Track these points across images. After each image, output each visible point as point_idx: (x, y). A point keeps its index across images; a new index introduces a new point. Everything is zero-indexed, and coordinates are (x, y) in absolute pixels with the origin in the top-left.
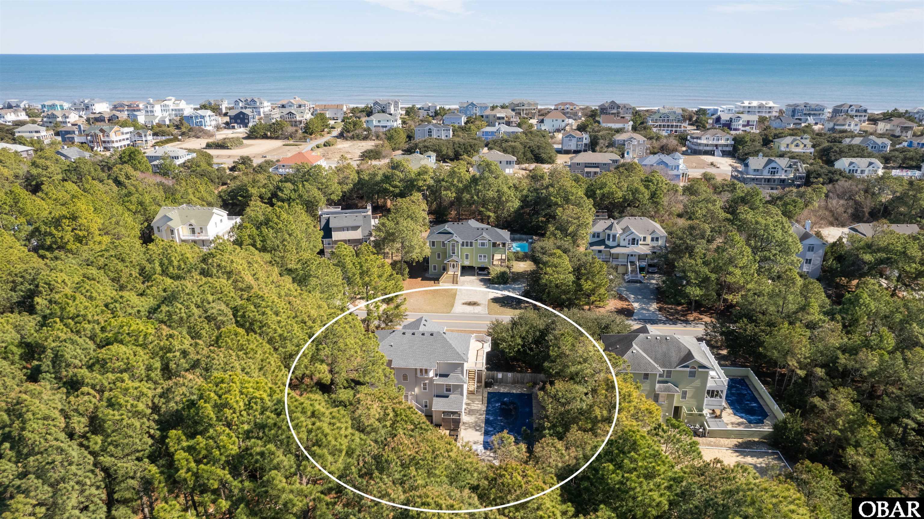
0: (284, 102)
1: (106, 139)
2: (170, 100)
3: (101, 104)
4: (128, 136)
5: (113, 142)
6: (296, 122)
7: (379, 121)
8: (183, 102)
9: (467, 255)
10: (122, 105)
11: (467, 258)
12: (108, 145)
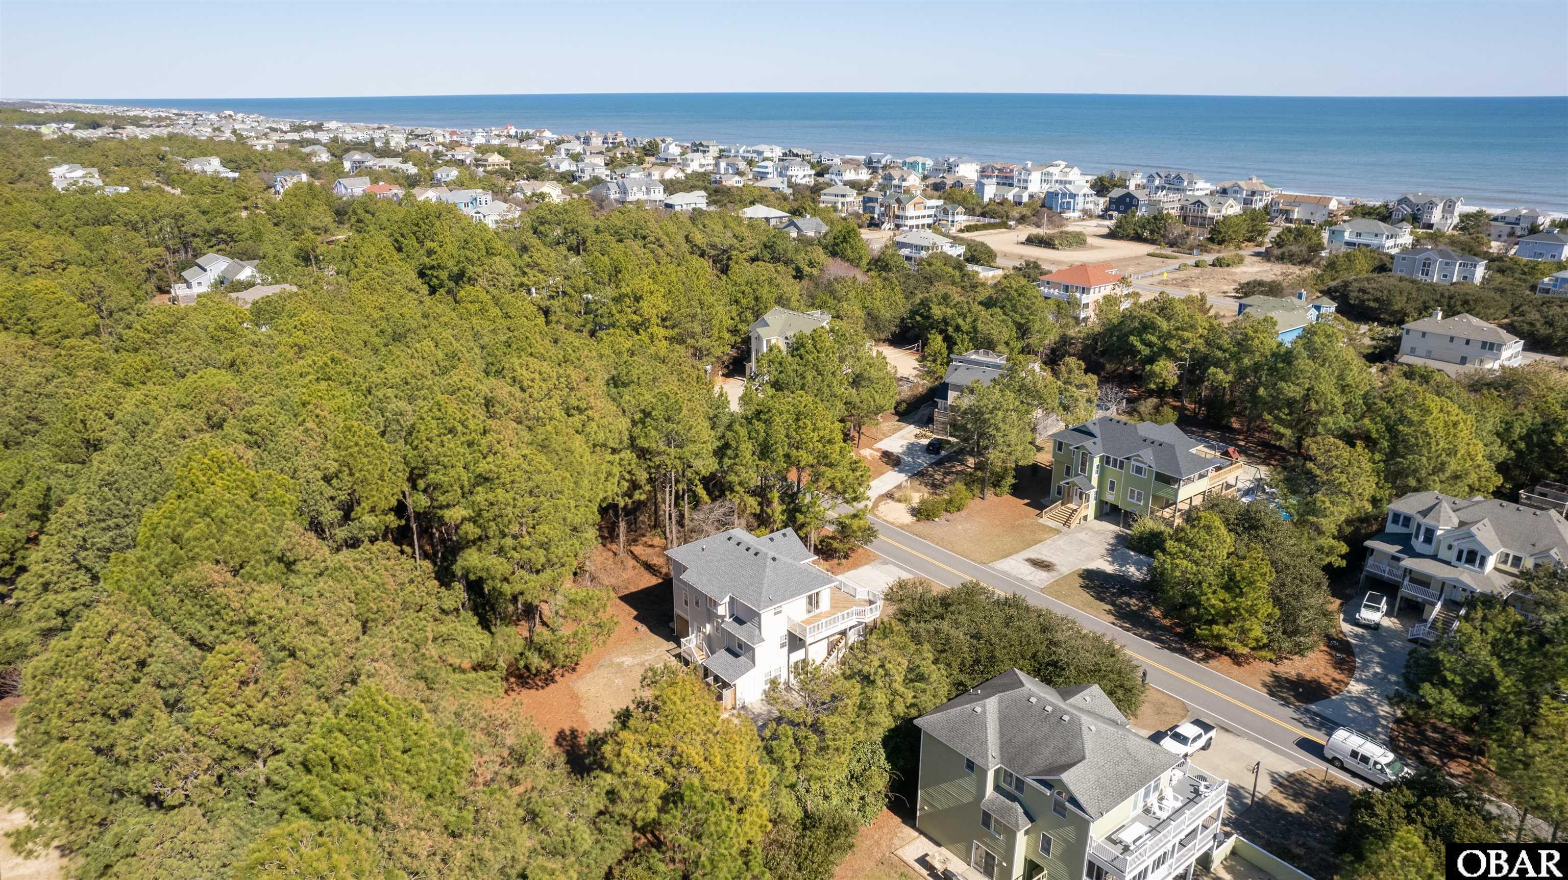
0: (1227, 185)
1: (901, 213)
2: (1057, 166)
3: (969, 165)
4: (932, 212)
5: (907, 218)
6: (1204, 218)
7: (1359, 235)
8: (1076, 170)
9: (1112, 483)
10: (993, 169)
11: (1112, 489)
12: (900, 222)
